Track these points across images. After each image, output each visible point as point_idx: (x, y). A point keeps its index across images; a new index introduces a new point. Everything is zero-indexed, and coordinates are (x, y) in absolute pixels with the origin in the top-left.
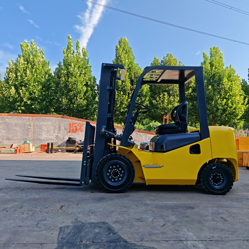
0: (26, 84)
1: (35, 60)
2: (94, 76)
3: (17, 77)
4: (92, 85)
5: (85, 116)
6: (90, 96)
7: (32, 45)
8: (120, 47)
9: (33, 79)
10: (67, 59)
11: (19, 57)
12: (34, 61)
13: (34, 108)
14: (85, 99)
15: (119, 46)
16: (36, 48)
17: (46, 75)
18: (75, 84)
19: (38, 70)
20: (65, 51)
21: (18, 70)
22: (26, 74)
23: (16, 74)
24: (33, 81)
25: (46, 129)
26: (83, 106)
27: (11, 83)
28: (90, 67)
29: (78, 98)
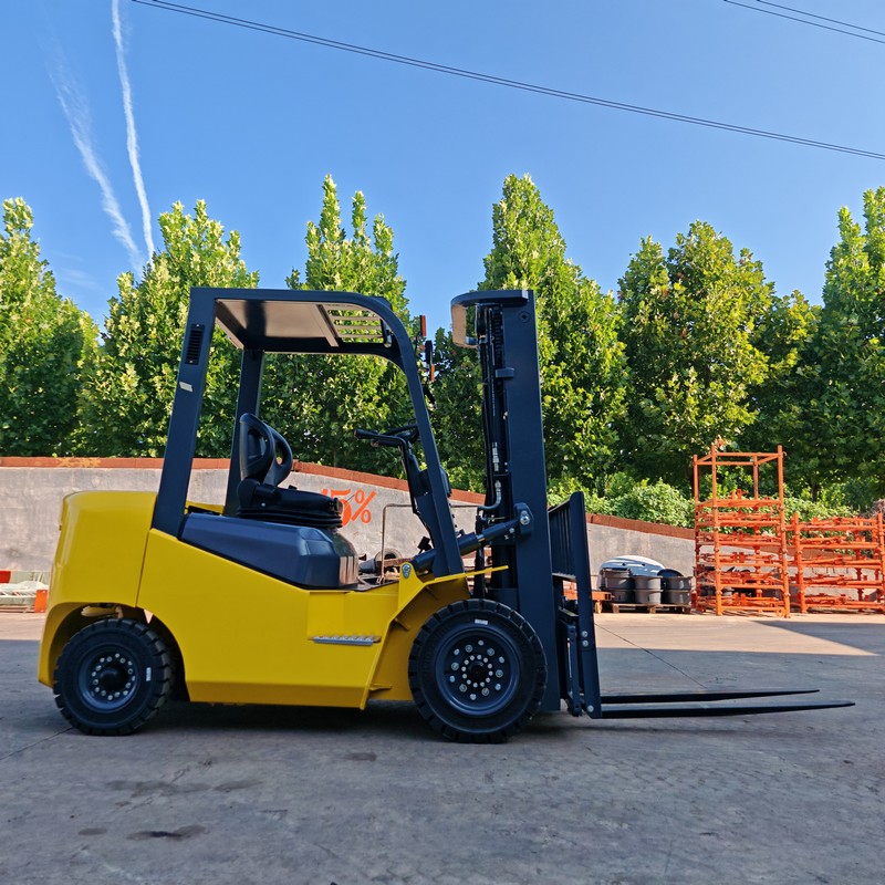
0: (175, 353)
1: (208, 267)
3: (144, 328)
5: (384, 466)
6: (403, 392)
7: (199, 220)
8: (509, 207)
10: (319, 261)
11: (157, 262)
12: (203, 273)
13: (202, 438)
14: (385, 400)
15: (504, 206)
16: (214, 227)
20: (313, 232)
21: (150, 306)
22: (174, 316)
23: (142, 318)
27: (123, 351)
28: (401, 287)
29: (356, 399)
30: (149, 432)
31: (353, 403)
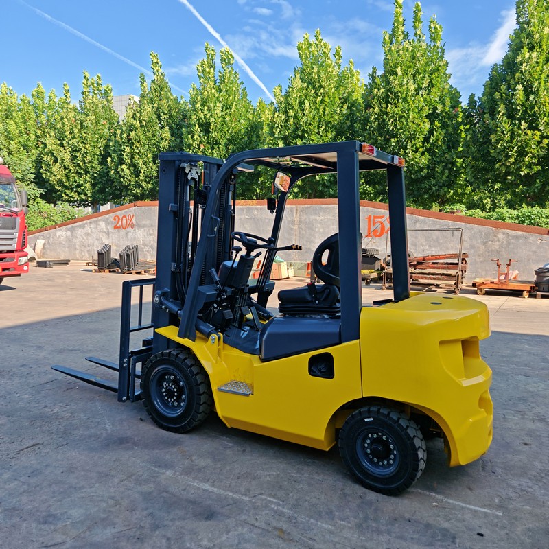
0: (304, 131)
1: (322, 75)
2: (456, 88)
3: (287, 118)
4: (446, 113)
6: (440, 143)
7: (318, 43)
9: (317, 118)
12: (319, 79)
14: (427, 150)
17: (342, 107)
18: (401, 117)
19: (326, 99)
20: (387, 38)
21: (290, 104)
22: (303, 110)
23: (286, 113)
24: (316, 124)
26: (422, 169)
28: (445, 67)
29: (407, 151)
31: (406, 154)
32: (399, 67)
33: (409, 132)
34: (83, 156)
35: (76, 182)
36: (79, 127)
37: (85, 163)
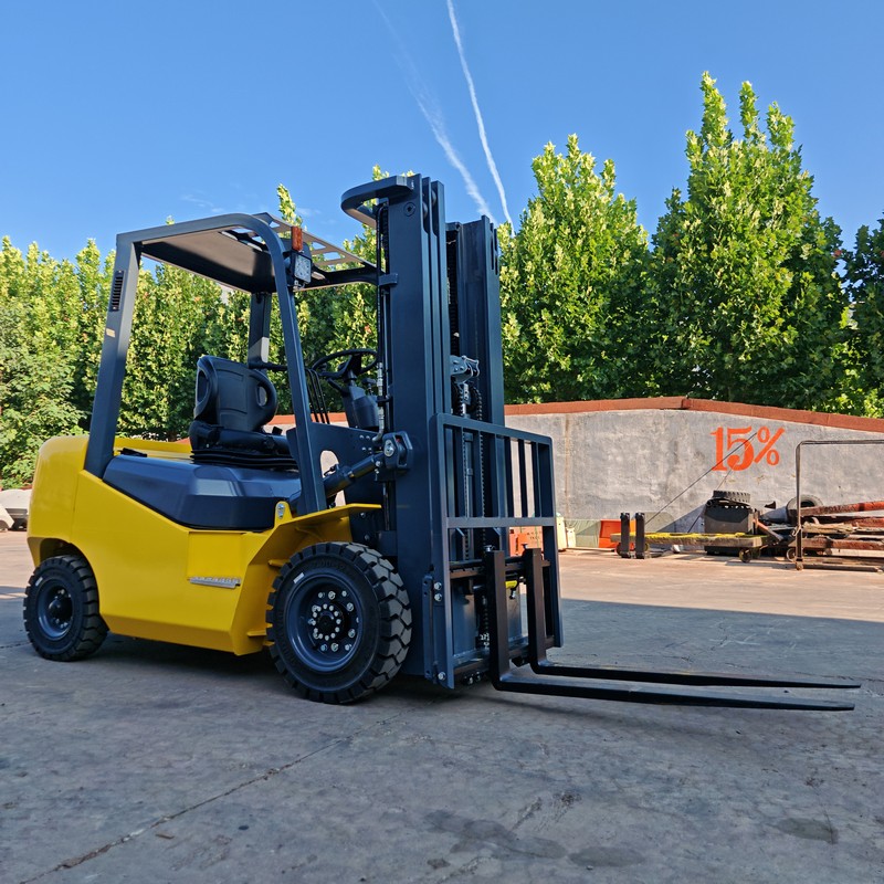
0: (554, 297)
1: (582, 204)
2: (830, 219)
3: (523, 276)
4: (819, 258)
6: (814, 310)
7: (572, 156)
9: (577, 275)
10: (703, 173)
11: (532, 206)
12: (577, 210)
13: (583, 382)
14: (790, 322)
16: (585, 160)
17: (622, 255)
18: (737, 266)
19: (592, 241)
20: (694, 142)
21: (528, 253)
22: (551, 260)
23: (521, 266)
24: (576, 284)
25: (619, 459)
26: (782, 357)
27: (505, 301)
28: (808, 184)
29: (753, 325)
30: (533, 380)
31: (750, 330)
32: (728, 183)
33: (753, 291)
34: (158, 354)
35: (142, 397)
36: (153, 306)
37: (160, 365)
